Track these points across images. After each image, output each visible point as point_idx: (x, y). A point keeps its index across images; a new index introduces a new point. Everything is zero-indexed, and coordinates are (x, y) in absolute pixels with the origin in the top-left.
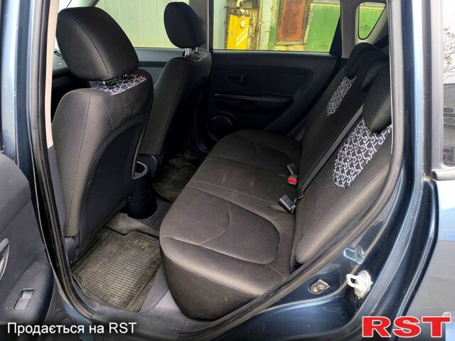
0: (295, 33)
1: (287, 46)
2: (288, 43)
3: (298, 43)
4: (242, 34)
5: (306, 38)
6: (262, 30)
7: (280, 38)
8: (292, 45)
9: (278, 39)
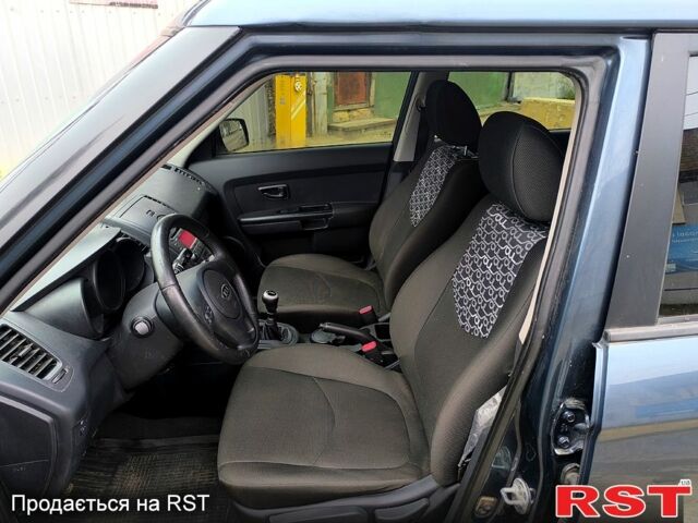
0: (357, 93)
1: (349, 111)
2: (349, 107)
3: (363, 105)
4: (299, 101)
5: (372, 99)
6: (317, 93)
7: (339, 101)
8: (355, 110)
9: (337, 104)
